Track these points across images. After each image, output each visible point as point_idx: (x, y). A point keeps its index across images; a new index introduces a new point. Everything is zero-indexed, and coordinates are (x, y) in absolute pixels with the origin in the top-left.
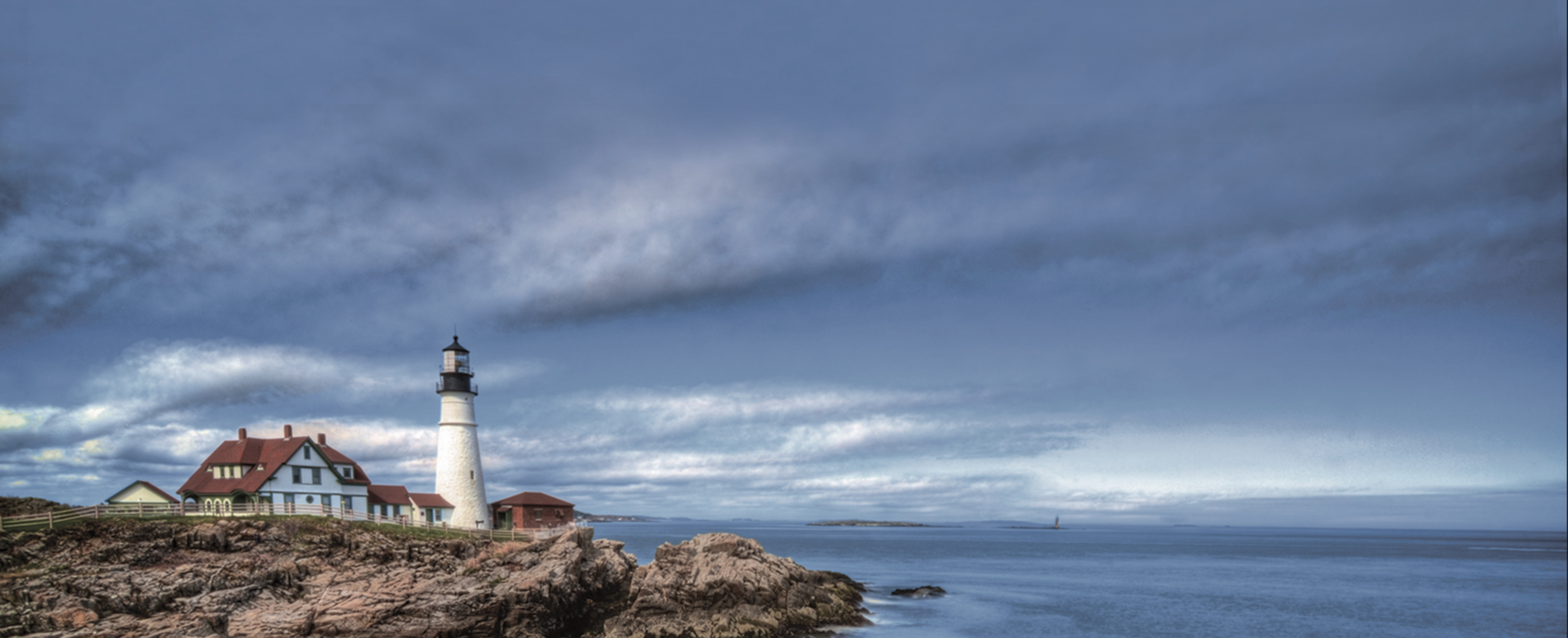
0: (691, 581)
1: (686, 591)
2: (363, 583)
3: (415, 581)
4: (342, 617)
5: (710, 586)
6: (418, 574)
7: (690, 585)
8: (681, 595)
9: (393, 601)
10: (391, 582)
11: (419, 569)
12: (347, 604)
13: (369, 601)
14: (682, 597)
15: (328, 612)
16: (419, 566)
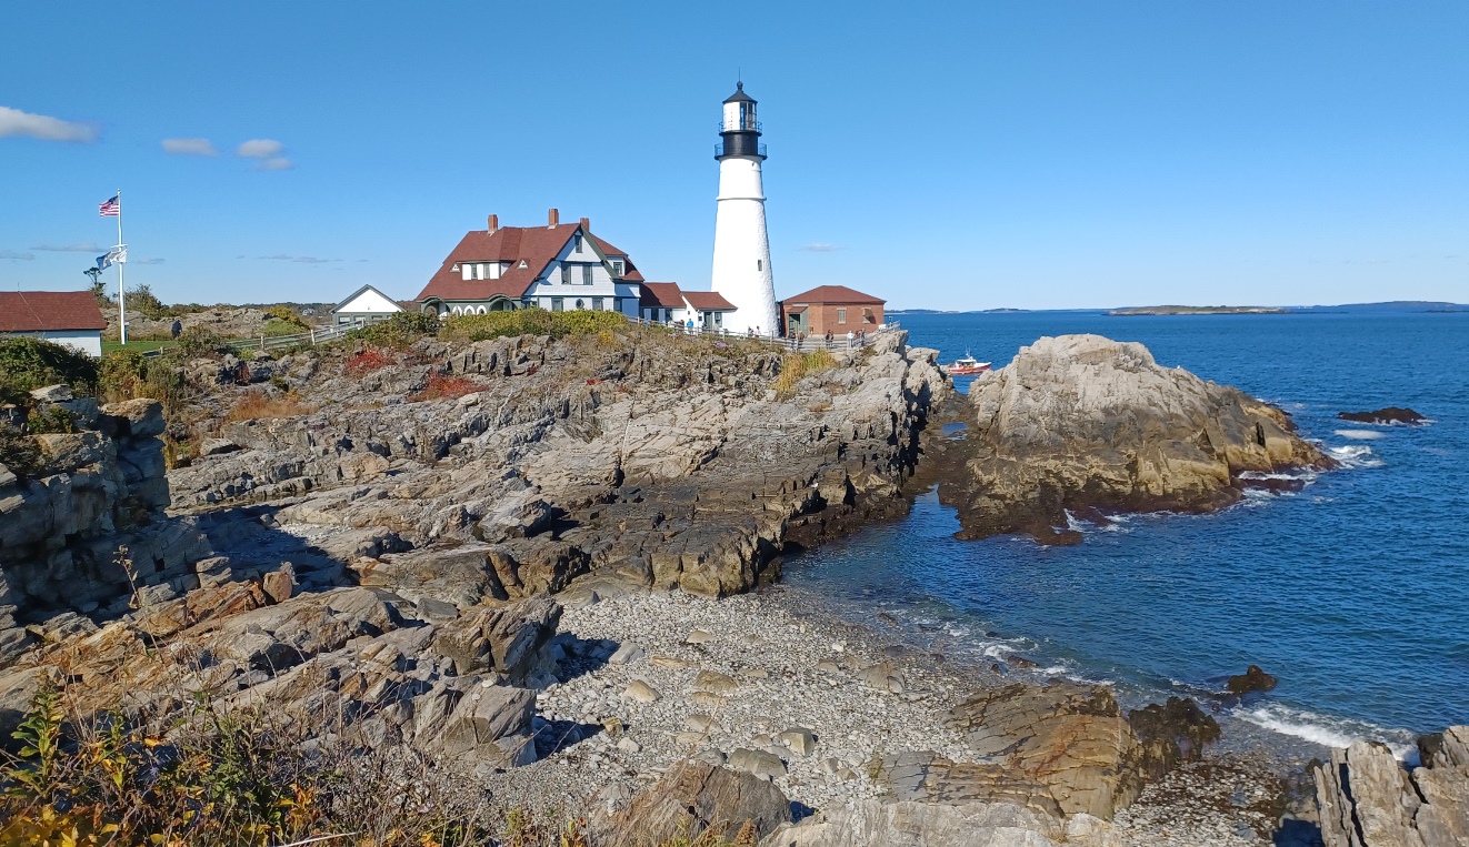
0: (1079, 406)
1: (1074, 421)
2: (666, 415)
3: (725, 411)
5: (1106, 411)
6: (726, 401)
7: (1079, 411)
8: (1067, 426)
9: (708, 438)
10: (699, 413)
11: (725, 394)
13: (682, 439)
14: (1070, 429)
16: (722, 390)
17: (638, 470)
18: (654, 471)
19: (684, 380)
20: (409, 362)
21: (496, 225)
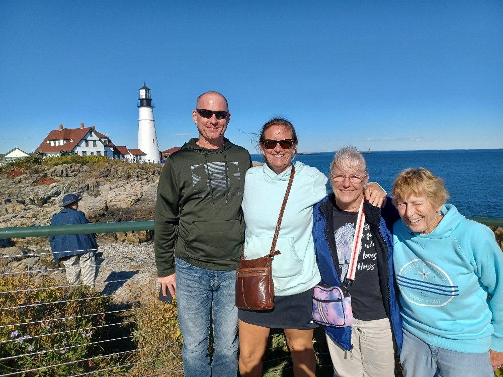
2: (122, 188)
3: (142, 187)
4: (119, 203)
9: (136, 195)
10: (133, 187)
11: (142, 181)
12: (119, 198)
13: (128, 196)
15: (113, 201)
16: (141, 180)
17: (113, 206)
18: (118, 206)
19: (128, 177)
20: (31, 173)
21: (62, 128)
